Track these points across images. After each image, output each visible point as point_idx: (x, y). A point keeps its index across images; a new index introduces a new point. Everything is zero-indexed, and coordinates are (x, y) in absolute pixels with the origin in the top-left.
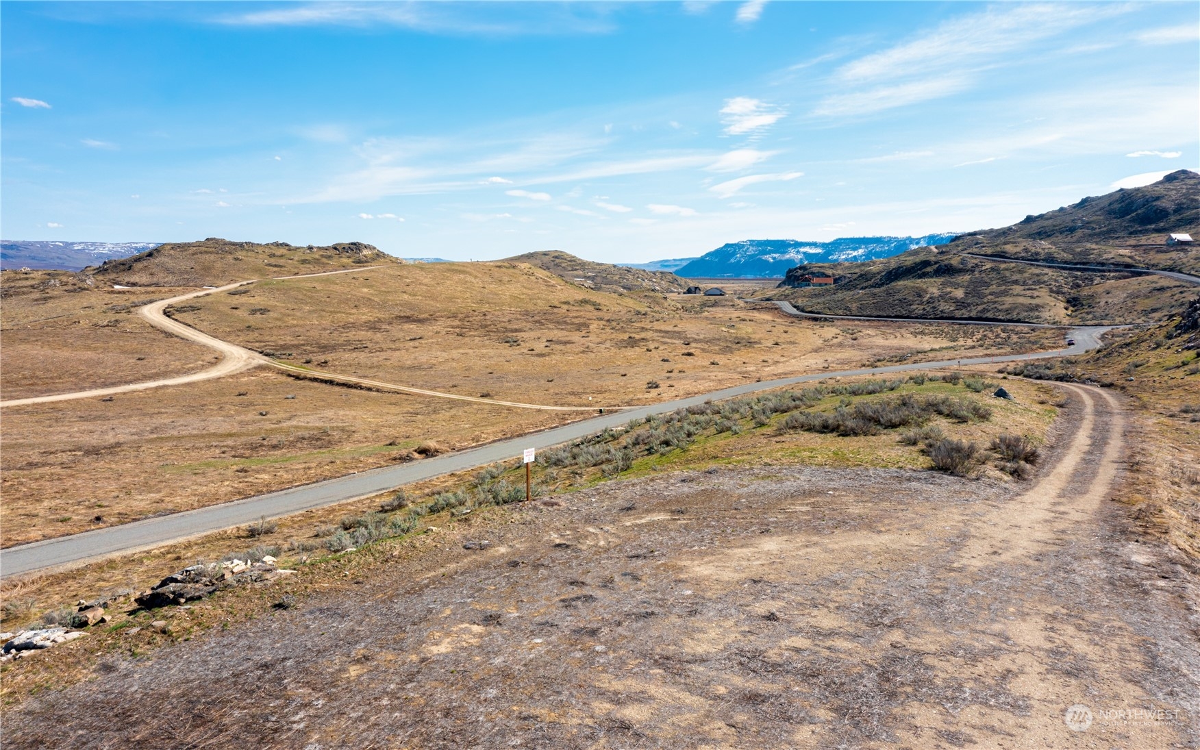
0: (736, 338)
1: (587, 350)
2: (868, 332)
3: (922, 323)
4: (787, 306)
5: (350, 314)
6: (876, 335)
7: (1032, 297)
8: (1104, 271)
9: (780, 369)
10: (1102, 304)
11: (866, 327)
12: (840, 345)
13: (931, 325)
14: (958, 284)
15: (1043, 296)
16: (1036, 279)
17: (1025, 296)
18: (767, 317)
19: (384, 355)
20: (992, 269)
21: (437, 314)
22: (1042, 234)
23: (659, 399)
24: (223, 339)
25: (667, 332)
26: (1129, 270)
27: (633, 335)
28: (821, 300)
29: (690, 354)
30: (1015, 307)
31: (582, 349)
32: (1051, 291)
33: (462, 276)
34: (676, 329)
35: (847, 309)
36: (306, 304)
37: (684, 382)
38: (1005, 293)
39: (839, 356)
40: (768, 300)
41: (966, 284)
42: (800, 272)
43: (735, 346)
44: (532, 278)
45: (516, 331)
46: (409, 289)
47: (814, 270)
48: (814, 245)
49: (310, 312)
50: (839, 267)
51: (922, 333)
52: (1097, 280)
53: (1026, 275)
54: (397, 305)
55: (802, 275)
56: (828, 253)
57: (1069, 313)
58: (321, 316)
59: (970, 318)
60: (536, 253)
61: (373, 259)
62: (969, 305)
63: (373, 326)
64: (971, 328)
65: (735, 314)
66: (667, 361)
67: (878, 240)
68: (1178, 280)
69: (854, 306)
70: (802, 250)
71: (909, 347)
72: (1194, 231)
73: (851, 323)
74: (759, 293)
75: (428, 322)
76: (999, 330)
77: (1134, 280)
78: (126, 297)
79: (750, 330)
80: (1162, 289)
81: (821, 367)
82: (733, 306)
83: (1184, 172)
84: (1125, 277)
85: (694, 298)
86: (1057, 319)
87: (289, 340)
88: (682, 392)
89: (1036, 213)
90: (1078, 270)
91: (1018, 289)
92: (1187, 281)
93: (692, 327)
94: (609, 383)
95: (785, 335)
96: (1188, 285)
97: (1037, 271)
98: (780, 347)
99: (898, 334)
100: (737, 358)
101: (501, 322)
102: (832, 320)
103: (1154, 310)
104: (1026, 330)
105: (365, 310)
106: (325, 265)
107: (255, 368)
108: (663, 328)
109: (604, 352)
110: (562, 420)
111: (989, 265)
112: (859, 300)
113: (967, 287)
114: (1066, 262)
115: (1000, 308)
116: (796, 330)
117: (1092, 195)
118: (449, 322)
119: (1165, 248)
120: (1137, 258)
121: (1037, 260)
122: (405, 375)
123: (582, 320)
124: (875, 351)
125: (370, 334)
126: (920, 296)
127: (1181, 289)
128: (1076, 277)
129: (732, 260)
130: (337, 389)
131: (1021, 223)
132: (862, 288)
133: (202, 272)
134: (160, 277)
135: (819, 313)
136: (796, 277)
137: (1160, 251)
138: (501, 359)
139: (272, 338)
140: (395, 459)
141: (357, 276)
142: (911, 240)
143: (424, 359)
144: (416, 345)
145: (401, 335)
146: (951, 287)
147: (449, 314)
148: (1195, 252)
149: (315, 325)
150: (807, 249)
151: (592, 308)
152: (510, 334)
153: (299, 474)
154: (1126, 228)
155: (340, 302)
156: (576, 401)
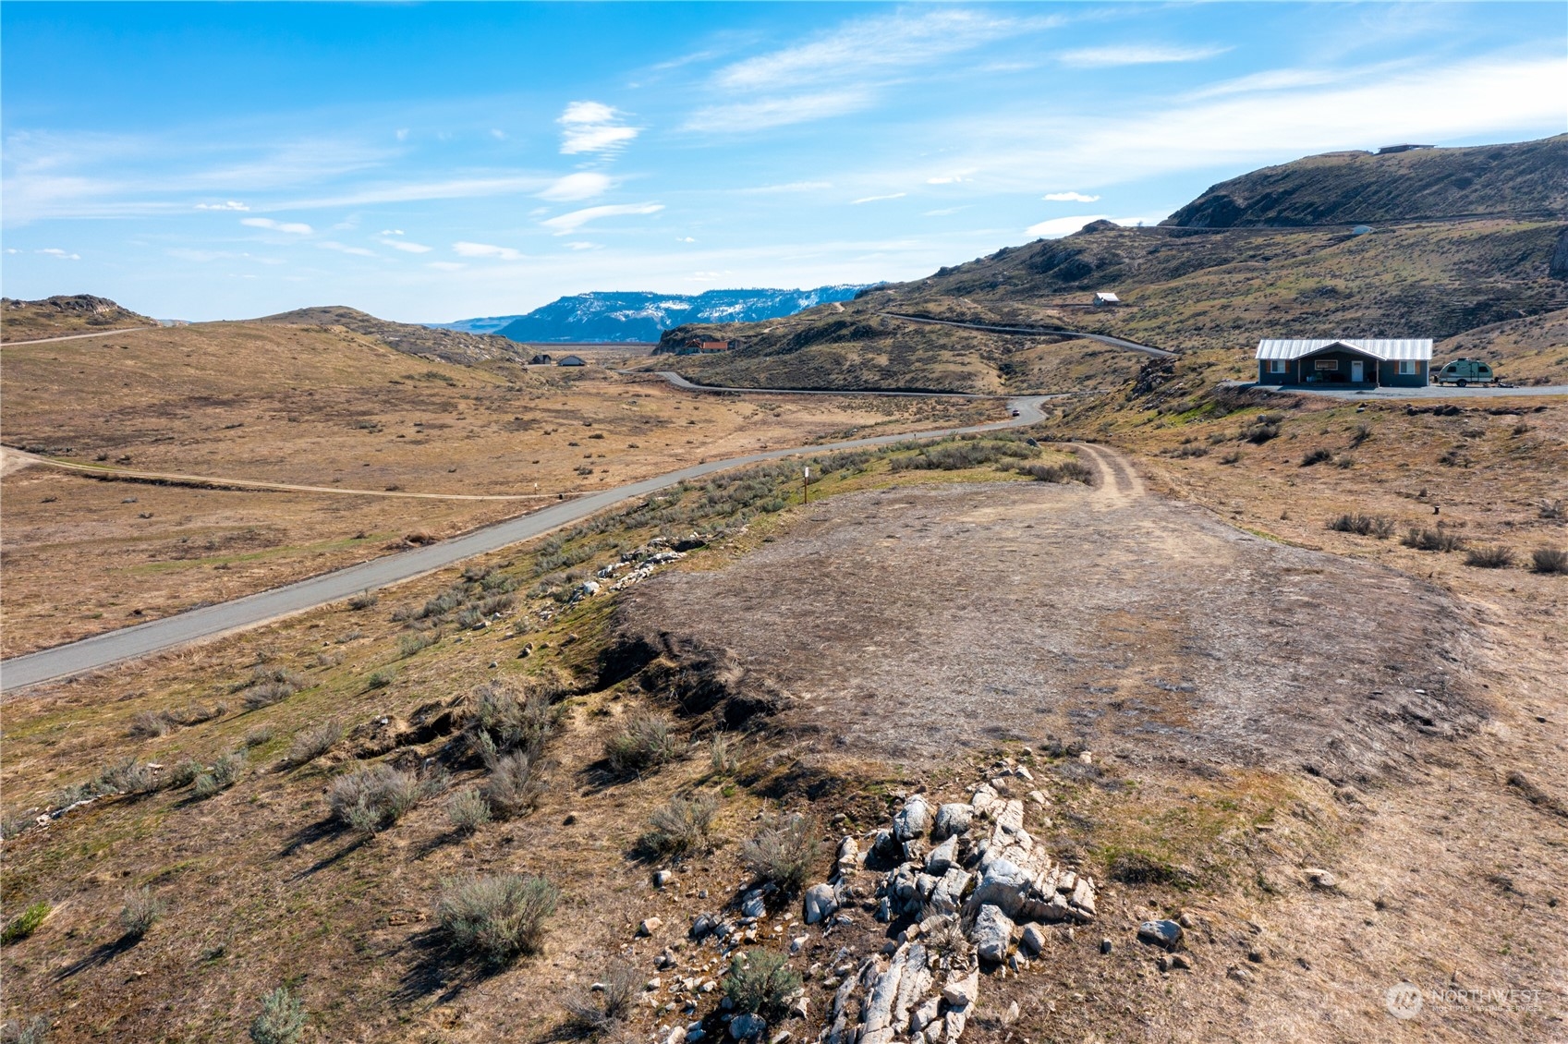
0: (642, 417)
1: (471, 436)
2: (788, 407)
3: (846, 396)
4: (674, 378)
5: (123, 395)
6: (799, 411)
7: (963, 364)
8: (1033, 334)
10: (1036, 371)
11: (785, 401)
12: (764, 422)
13: (857, 398)
14: (880, 349)
15: (974, 363)
16: (964, 343)
17: (955, 362)
18: (653, 391)
19: (205, 449)
20: (916, 331)
21: (246, 394)
22: (962, 290)
23: (606, 484)
25: (558, 411)
26: (1059, 333)
27: (519, 416)
28: (719, 369)
29: (599, 437)
30: (945, 375)
31: (465, 434)
32: (982, 357)
33: (259, 343)
34: (566, 407)
35: (754, 380)
36: (52, 382)
37: (615, 467)
38: (933, 360)
39: (770, 434)
40: (647, 370)
41: (889, 349)
42: (680, 335)
43: (644, 427)
44: (353, 344)
45: (364, 413)
46: (193, 360)
47: (699, 332)
48: (678, 298)
49: (62, 393)
51: (849, 407)
52: (1028, 344)
53: (954, 338)
54: (185, 382)
56: (697, 310)
57: (1003, 381)
58: (81, 398)
59: (898, 389)
61: (116, 320)
62: (895, 373)
63: (164, 410)
64: (903, 401)
65: (619, 389)
66: (576, 445)
68: (1108, 344)
69: (762, 377)
70: (663, 305)
71: (846, 423)
72: (1117, 289)
73: (764, 397)
74: (632, 362)
75: (237, 404)
76: (933, 401)
77: (1065, 345)
79: (655, 408)
80: (1094, 354)
81: (756, 447)
82: (607, 378)
83: (1103, 222)
84: (1056, 341)
85: (549, 369)
86: (992, 388)
87: (48, 431)
88: (625, 477)
89: (951, 266)
90: (1008, 332)
91: (946, 355)
92: (1116, 346)
93: (586, 406)
94: (527, 470)
95: (696, 412)
96: (1118, 350)
97: (965, 334)
98: (698, 426)
99: (823, 409)
100: (656, 439)
101: (337, 403)
102: (741, 394)
103: (1088, 378)
104: (961, 401)
105: (140, 390)
106: (45, 327)
107: (26, 468)
108: (549, 406)
109: (495, 437)
111: (912, 327)
112: (767, 369)
113: (891, 352)
114: (994, 324)
115: (930, 376)
116: (706, 407)
117: (1011, 245)
118: (266, 404)
119: (1092, 308)
120: (1066, 319)
121: (963, 321)
122: (253, 470)
123: (442, 399)
124: (809, 427)
125: (163, 421)
126: (839, 363)
127: (1112, 355)
128: (1006, 341)
129: (571, 319)
130: (177, 490)
131: (935, 276)
132: (766, 355)
135: (720, 386)
136: (677, 341)
137: (1088, 312)
138: (368, 448)
139: (24, 429)
140: (390, 548)
141: (106, 342)
142: (799, 294)
143: (264, 451)
144: (240, 433)
145: (210, 422)
146: (873, 352)
147: (262, 394)
148: (1122, 313)
149: (79, 411)
150: (669, 305)
151: (443, 384)
152: (361, 418)
153: (297, 567)
154: (1049, 285)
155: (101, 380)
156: (511, 491)
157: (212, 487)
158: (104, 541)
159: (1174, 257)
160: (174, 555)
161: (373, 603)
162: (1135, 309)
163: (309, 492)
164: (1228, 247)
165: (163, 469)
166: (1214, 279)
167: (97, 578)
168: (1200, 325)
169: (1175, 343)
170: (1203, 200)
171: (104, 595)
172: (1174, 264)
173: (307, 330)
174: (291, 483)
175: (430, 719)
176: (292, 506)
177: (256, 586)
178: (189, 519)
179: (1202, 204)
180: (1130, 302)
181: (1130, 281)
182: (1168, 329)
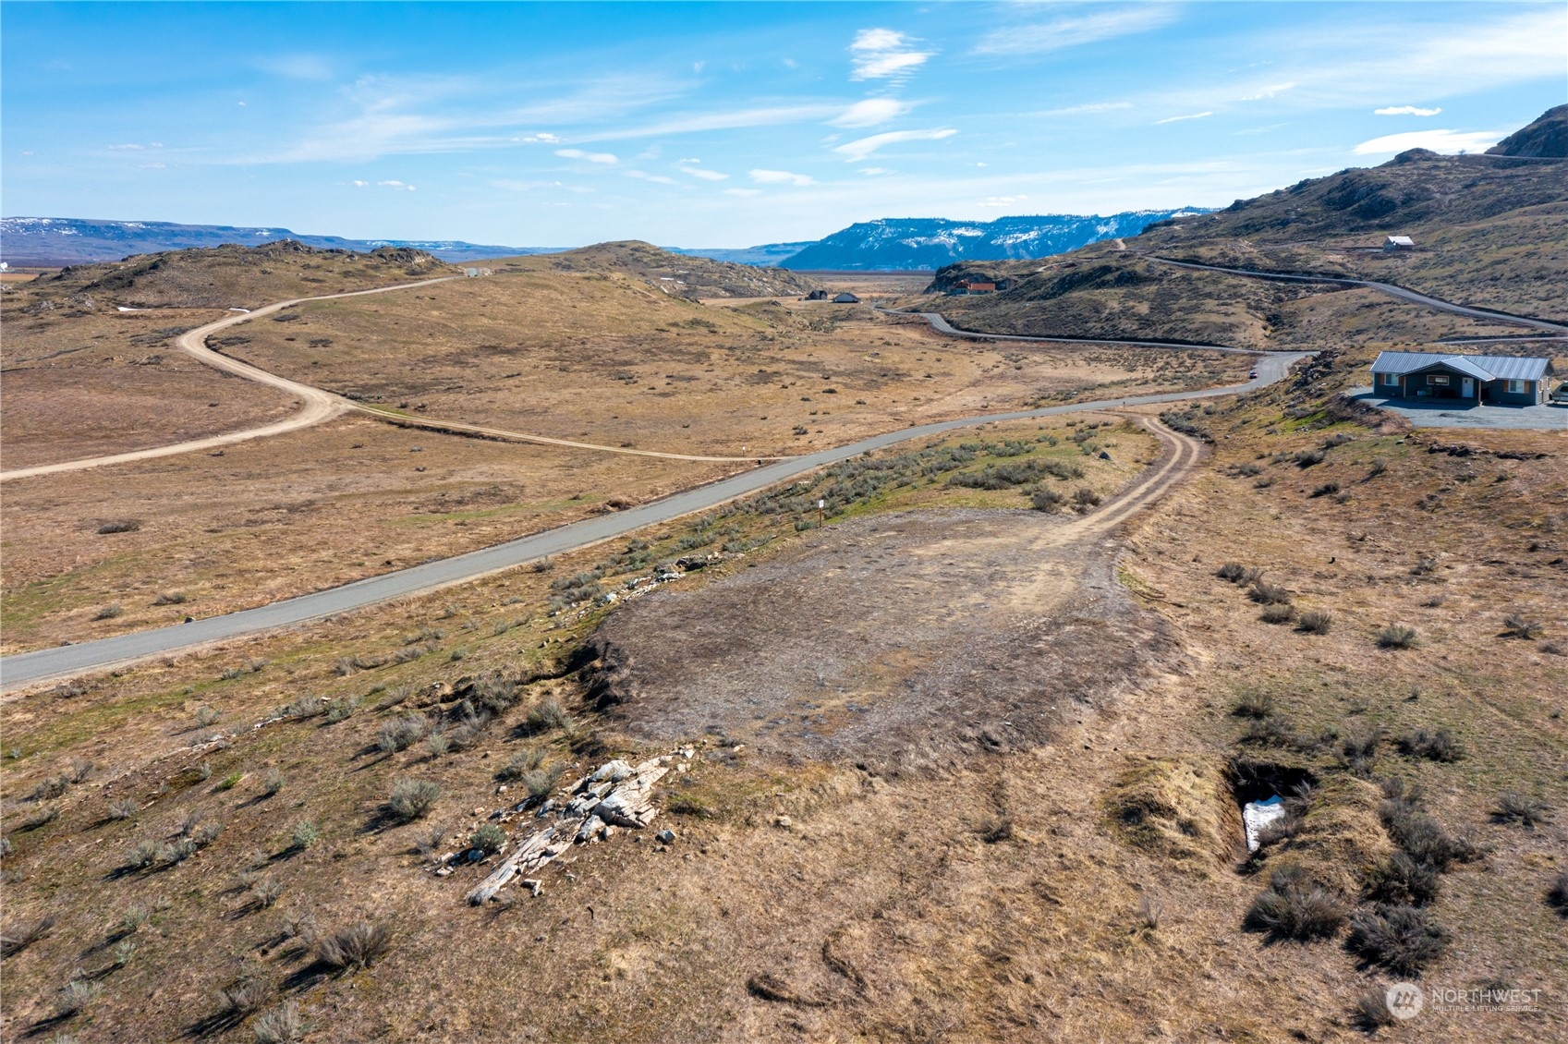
0: (882, 369)
1: (715, 388)
2: (1035, 358)
3: (1100, 346)
4: (937, 320)
5: (427, 345)
6: (1044, 363)
7: (1226, 314)
8: (1310, 282)
9: (934, 409)
10: (1305, 323)
11: (1032, 351)
12: (1002, 376)
13: (1110, 347)
14: (1143, 297)
15: (1239, 312)
16: (1232, 291)
17: (1218, 313)
18: (914, 335)
19: (486, 397)
20: (1183, 278)
21: (528, 343)
22: (1250, 228)
23: (810, 448)
24: (290, 378)
25: (801, 363)
26: (1339, 280)
27: (764, 368)
28: (981, 314)
29: (832, 391)
30: (1206, 326)
31: (709, 387)
32: (1249, 306)
33: (545, 292)
34: (811, 359)
35: (1012, 326)
36: (372, 332)
37: (831, 426)
38: (1196, 309)
39: (999, 391)
40: (914, 311)
41: (1151, 296)
42: (954, 273)
43: (881, 380)
44: (629, 292)
45: (627, 363)
46: (487, 310)
47: (972, 270)
48: (971, 225)
49: (380, 343)
50: (1003, 267)
51: (1097, 359)
52: (1302, 293)
53: (1221, 286)
54: (478, 332)
55: (956, 278)
56: (990, 237)
57: (1268, 333)
58: (394, 348)
59: (1155, 340)
60: (608, 244)
61: (430, 269)
62: (1154, 323)
63: (458, 359)
64: (1154, 353)
65: (876, 331)
66: (807, 400)
67: (1055, 220)
68: (1389, 295)
69: (1020, 323)
70: (956, 232)
71: (1080, 380)
72: (1416, 230)
73: (1015, 344)
74: (902, 301)
75: (520, 354)
76: (1185, 355)
77: (1342, 294)
78: (140, 323)
79: (897, 359)
80: (1370, 306)
81: (979, 405)
82: (871, 319)
83: (1418, 151)
84: (1334, 290)
85: (821, 306)
86: (1253, 341)
87: (366, 378)
88: (834, 439)
89: (1245, 197)
90: (1281, 280)
91: (1210, 304)
92: (1398, 297)
93: (830, 357)
94: (752, 427)
95: (937, 364)
96: (1399, 301)
97: (1234, 281)
98: (933, 381)
99: (1069, 362)
100: (887, 394)
101: (605, 352)
102: (993, 341)
103: (1359, 332)
104: (1216, 355)
105: (442, 339)
106: (372, 278)
107: (347, 414)
108: (796, 357)
109: (736, 390)
110: (725, 473)
111: (1179, 274)
112: (1026, 315)
113: (1153, 300)
114: (1268, 271)
115: (1190, 327)
116: (951, 357)
117: (1312, 177)
118: (544, 353)
119: (1381, 253)
120: (1349, 265)
121: (1235, 267)
122: (521, 420)
123: (700, 349)
124: (1041, 384)
125: (457, 369)
126: (1097, 311)
127: (1391, 307)
128: (1279, 289)
129: (863, 246)
130: (456, 439)
131: (1227, 210)
132: (1030, 300)
133: (225, 289)
134: (172, 295)
135: (977, 332)
136: (949, 279)
137: (1376, 257)
138: (621, 400)
139: (348, 377)
140: (592, 511)
141: (418, 294)
142: (1098, 220)
143: (533, 401)
144: (517, 383)
145: (494, 371)
146: (1134, 300)
147: (542, 343)
148: (1414, 259)
149: (391, 359)
150: (962, 231)
151: (704, 330)
152: (622, 368)
153: (516, 527)
154: (1347, 223)
155: (411, 330)
156: (726, 450)
157: (484, 438)
158: (384, 493)
159: (1492, 193)
160: (432, 508)
161: (551, 568)
162: (1430, 255)
163: (557, 446)
164: (1557, 181)
165: (448, 418)
166: (1528, 220)
167: (369, 528)
168: (1498, 275)
169: (1464, 294)
170: (1535, 127)
171: (371, 545)
172: (1491, 199)
173: (588, 278)
174: (548, 435)
175: (462, 687)
176: (537, 462)
177: (480, 543)
178: (451, 473)
179: (1535, 131)
180: (1428, 245)
181: (1437, 219)
182: (1460, 278)
